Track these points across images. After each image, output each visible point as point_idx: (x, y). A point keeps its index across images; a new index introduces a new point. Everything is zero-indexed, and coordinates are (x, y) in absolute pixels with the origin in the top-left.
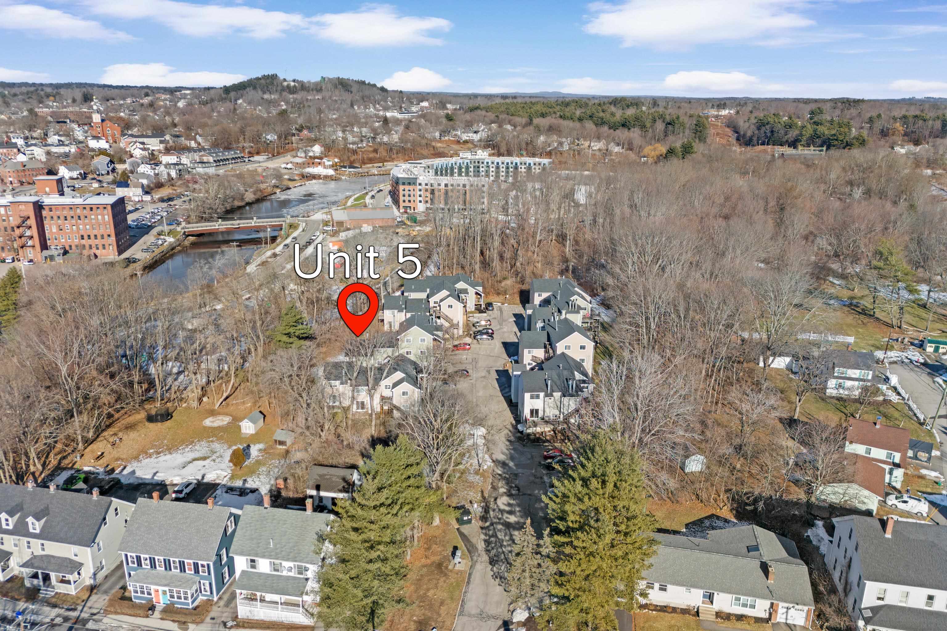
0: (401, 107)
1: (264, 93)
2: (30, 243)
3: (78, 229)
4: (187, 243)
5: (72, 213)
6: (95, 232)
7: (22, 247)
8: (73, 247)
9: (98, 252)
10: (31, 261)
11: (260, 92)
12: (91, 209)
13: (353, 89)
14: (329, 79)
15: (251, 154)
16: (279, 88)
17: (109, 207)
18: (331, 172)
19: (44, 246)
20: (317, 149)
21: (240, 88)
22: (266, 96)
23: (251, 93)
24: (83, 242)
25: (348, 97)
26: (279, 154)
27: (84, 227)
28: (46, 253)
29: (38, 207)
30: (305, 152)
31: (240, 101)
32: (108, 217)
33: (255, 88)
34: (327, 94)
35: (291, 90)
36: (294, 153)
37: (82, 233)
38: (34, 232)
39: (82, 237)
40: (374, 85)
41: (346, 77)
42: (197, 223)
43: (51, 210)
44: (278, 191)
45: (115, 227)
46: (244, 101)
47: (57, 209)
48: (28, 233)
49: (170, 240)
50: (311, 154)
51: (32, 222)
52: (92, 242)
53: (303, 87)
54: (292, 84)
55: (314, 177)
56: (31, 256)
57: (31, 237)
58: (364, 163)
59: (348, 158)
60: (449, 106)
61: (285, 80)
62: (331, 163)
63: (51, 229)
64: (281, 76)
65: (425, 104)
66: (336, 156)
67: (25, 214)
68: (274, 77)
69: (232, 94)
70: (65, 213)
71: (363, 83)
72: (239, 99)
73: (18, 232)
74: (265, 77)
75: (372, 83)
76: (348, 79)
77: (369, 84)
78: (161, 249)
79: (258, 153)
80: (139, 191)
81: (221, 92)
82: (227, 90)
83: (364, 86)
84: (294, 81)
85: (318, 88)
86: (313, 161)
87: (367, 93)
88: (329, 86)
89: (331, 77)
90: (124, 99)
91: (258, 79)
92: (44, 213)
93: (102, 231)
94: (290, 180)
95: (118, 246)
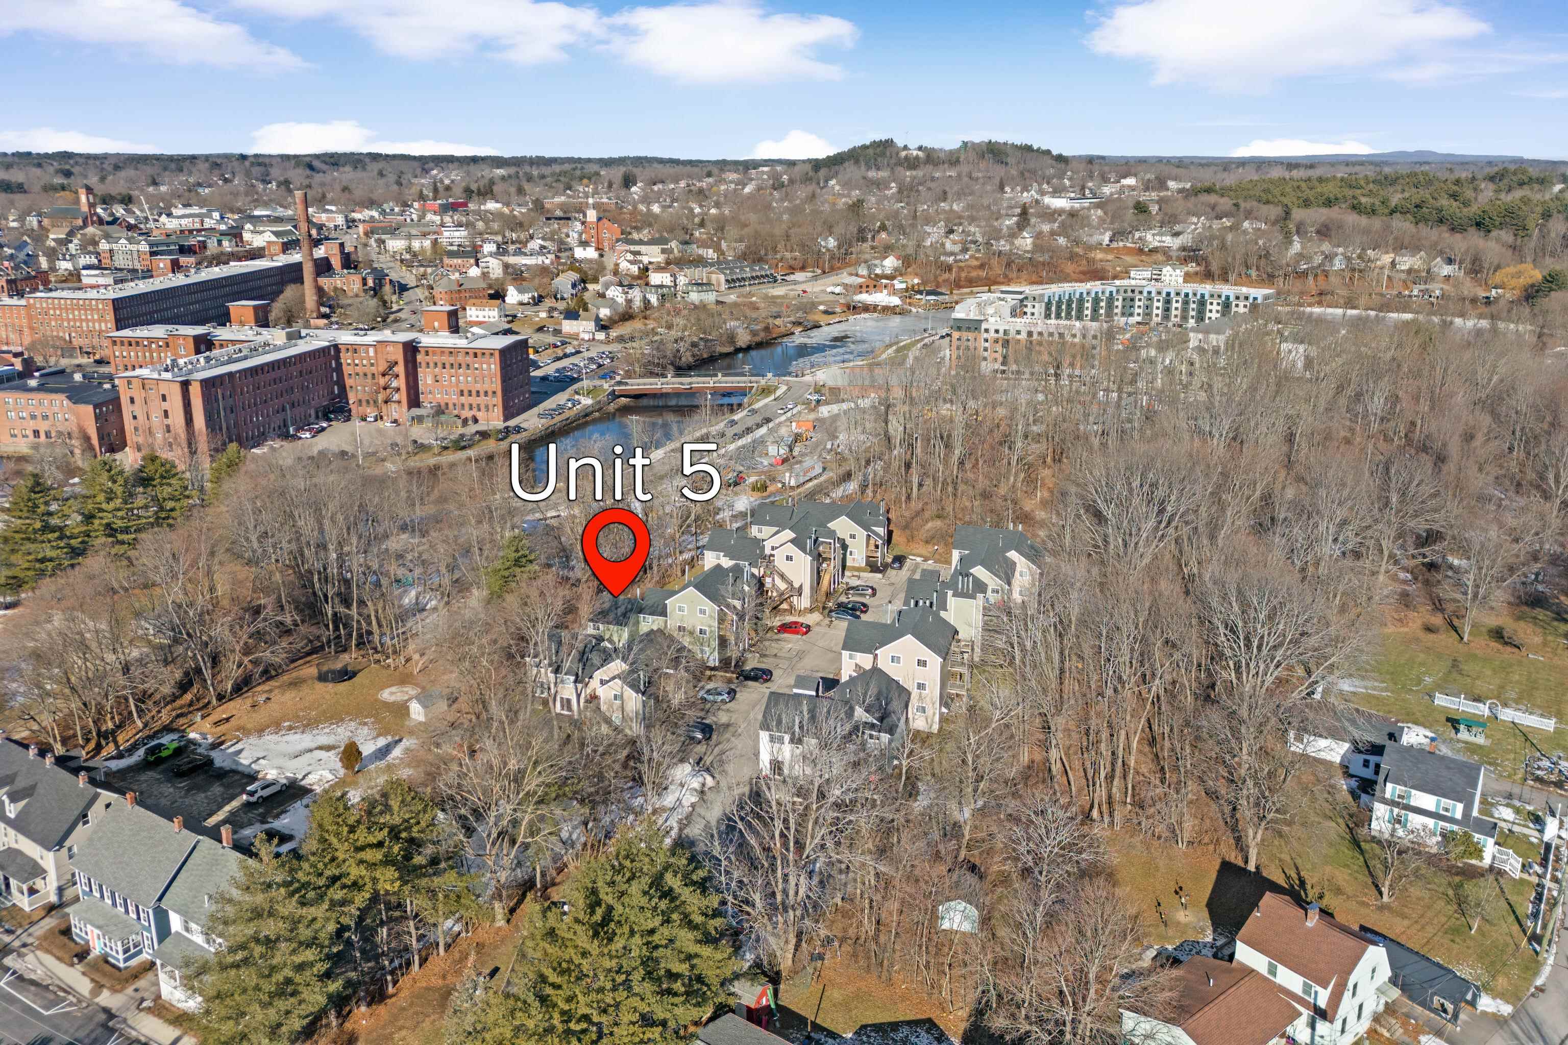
0: (1083, 188)
1: (869, 168)
2: (396, 397)
3: (458, 381)
4: (612, 407)
5: (452, 359)
6: (478, 387)
7: (386, 402)
8: (451, 406)
9: (479, 415)
10: (395, 421)
11: (863, 168)
12: (476, 355)
13: (1009, 160)
14: (973, 144)
15: (792, 270)
16: (893, 161)
17: (497, 354)
18: (895, 301)
19: (414, 401)
20: (890, 263)
21: (835, 162)
22: (872, 174)
23: (850, 170)
24: (463, 399)
25: (999, 171)
26: (832, 269)
27: (465, 379)
28: (416, 411)
29: (411, 349)
30: (869, 268)
31: (832, 182)
32: (494, 367)
33: (857, 162)
34: (964, 168)
35: (912, 163)
36: (851, 269)
37: (462, 386)
38: (401, 383)
39: (462, 393)
40: (1048, 152)
41: (1001, 140)
42: (640, 376)
43: (427, 353)
44: (798, 330)
45: (504, 381)
46: (838, 183)
47: (434, 353)
48: (395, 384)
49: (587, 401)
50: (878, 271)
51: (400, 369)
52: (474, 400)
53: (931, 157)
54: (915, 153)
55: (866, 308)
56: (395, 416)
57: (398, 390)
58: (959, 287)
59: (936, 277)
60: (1172, 184)
61: (906, 148)
62: (904, 286)
63: (426, 378)
64: (900, 143)
65: (1130, 181)
66: (916, 275)
67: (392, 358)
68: (889, 143)
69: (823, 172)
70: (444, 358)
71: (1029, 148)
72: (831, 178)
73: (382, 381)
74: (876, 145)
75: (1044, 148)
76: (1005, 144)
77: (1038, 150)
78: (567, 414)
79: (803, 268)
80: (591, 325)
81: (808, 167)
82: (817, 165)
83: (1029, 155)
84: (920, 148)
85: (953, 159)
86: (874, 283)
87: (1031, 165)
88: (972, 156)
89: (977, 140)
90: (676, 181)
91: (864, 147)
92: (420, 357)
93: (486, 387)
94: (826, 312)
95: (506, 407)
